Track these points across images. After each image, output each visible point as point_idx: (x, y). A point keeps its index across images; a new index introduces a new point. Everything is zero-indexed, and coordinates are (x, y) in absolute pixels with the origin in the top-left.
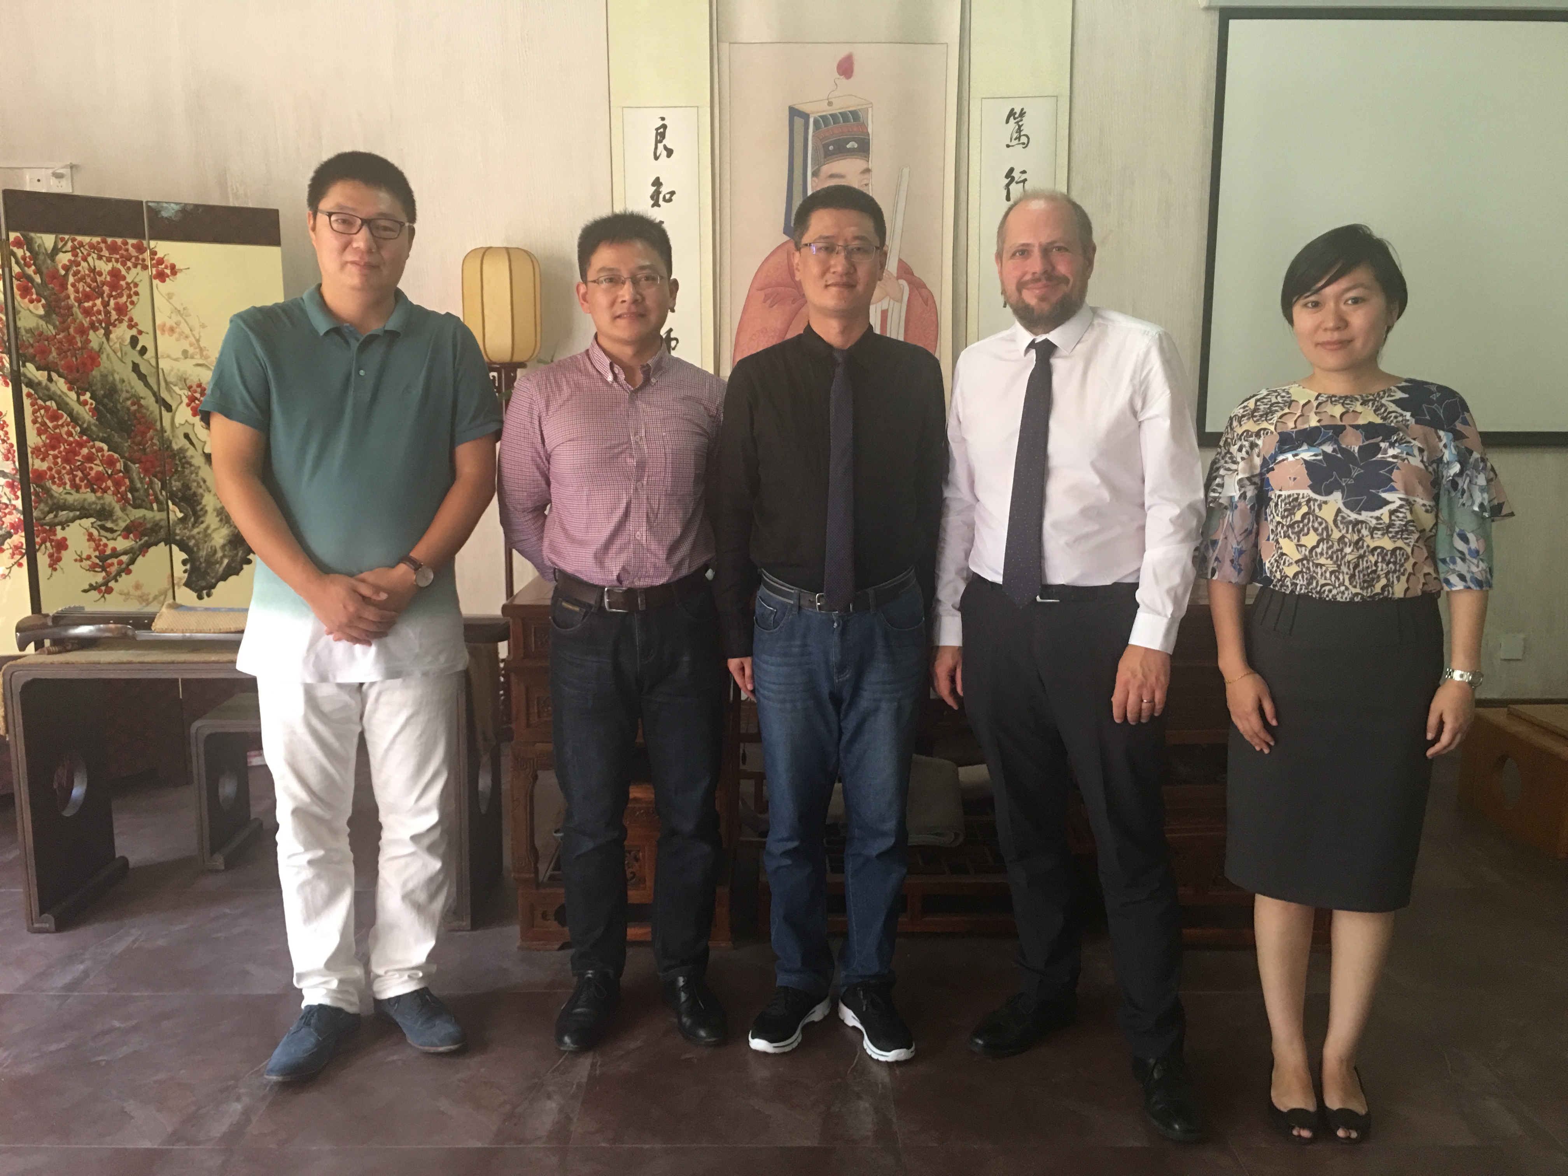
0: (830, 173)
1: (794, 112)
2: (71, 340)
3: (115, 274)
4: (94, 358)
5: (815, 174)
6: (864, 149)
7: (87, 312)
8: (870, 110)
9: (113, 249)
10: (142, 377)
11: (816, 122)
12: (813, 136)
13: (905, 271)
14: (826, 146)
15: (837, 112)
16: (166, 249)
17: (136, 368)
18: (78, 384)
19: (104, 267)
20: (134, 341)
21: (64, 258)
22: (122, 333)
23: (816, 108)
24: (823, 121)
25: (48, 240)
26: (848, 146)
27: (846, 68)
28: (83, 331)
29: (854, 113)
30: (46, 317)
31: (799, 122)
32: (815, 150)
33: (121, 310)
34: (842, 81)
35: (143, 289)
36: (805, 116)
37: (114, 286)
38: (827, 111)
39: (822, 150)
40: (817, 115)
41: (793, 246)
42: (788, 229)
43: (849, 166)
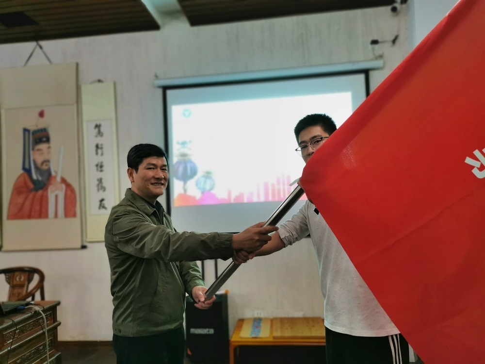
0: (37, 149)
1: (25, 130)
5: (33, 149)
6: (48, 140)
8: (49, 128)
11: (32, 133)
12: (32, 137)
13: (64, 181)
14: (36, 140)
15: (39, 129)
23: (32, 127)
24: (35, 132)
26: (43, 139)
27: (41, 114)
29: (45, 129)
31: (27, 133)
32: (32, 142)
34: (41, 119)
36: (28, 131)
38: (36, 129)
40: (32, 130)
41: (26, 174)
42: (24, 168)
43: (43, 146)
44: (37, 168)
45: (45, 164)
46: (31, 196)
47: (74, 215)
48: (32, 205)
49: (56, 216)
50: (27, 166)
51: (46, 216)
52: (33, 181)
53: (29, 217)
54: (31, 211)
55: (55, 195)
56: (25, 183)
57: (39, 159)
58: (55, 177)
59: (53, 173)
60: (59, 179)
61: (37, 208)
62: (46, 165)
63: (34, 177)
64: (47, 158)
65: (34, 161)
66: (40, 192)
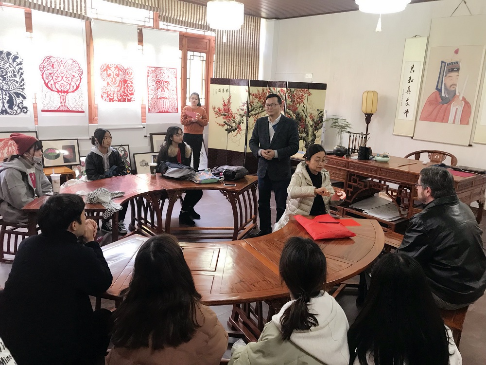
1: (442, 62)
2: (294, 105)
3: (302, 95)
4: (297, 108)
5: (445, 76)
6: (458, 70)
7: (297, 101)
8: (461, 61)
9: (303, 91)
10: (304, 112)
12: (446, 67)
13: (464, 99)
14: (449, 70)
15: (453, 62)
16: (311, 91)
17: (303, 110)
18: (294, 113)
19: (301, 94)
20: (303, 106)
21: (295, 92)
22: (302, 104)
23: (448, 61)
25: (293, 89)
26: (454, 70)
27: (457, 52)
28: (296, 104)
29: (457, 62)
30: (291, 102)
31: (443, 64)
32: (446, 71)
33: (302, 101)
34: (455, 55)
35: (306, 97)
37: (302, 97)
38: (451, 62)
40: (448, 63)
41: (437, 92)
42: (437, 88)
43: (454, 74)
44: (446, 89)
45: (452, 86)
46: (438, 107)
47: (468, 124)
48: (438, 113)
49: (454, 122)
50: (439, 87)
51: (447, 122)
52: (442, 98)
53: (435, 120)
54: (436, 116)
55: (456, 109)
57: (449, 83)
58: (459, 96)
59: (457, 94)
60: (461, 98)
61: (442, 115)
63: (444, 95)
64: (455, 83)
65: (445, 84)
66: (446, 105)
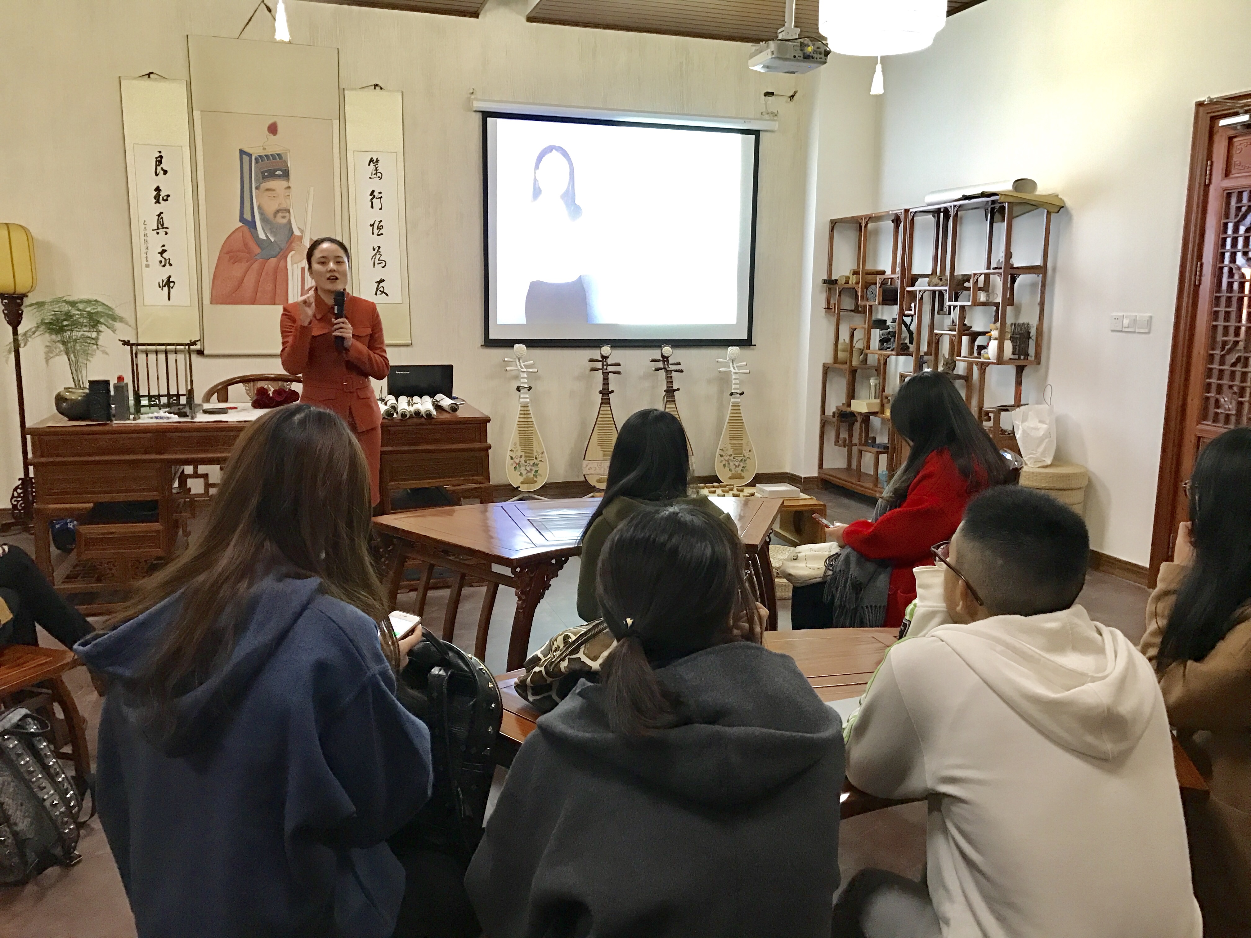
0: (266, 188)
1: (242, 152)
5: (257, 188)
6: (286, 175)
8: (288, 154)
11: (256, 159)
12: (255, 167)
14: (263, 173)
15: (269, 154)
23: (256, 152)
24: (261, 159)
26: (277, 173)
27: (273, 129)
29: (279, 155)
31: (246, 158)
32: (256, 175)
34: (271, 136)
36: (250, 156)
38: (263, 153)
39: (261, 174)
40: (256, 155)
41: (246, 229)
42: (242, 219)
43: (277, 184)
44: (264, 220)
45: (280, 214)
46: (256, 266)
48: (258, 282)
50: (248, 216)
51: (285, 302)
52: (259, 242)
53: (253, 302)
54: (255, 291)
55: (300, 269)
56: (246, 245)
58: (301, 238)
59: (297, 232)
60: (306, 242)
61: (269, 287)
62: (284, 217)
63: (262, 236)
64: (284, 206)
65: (259, 207)
66: (273, 261)
